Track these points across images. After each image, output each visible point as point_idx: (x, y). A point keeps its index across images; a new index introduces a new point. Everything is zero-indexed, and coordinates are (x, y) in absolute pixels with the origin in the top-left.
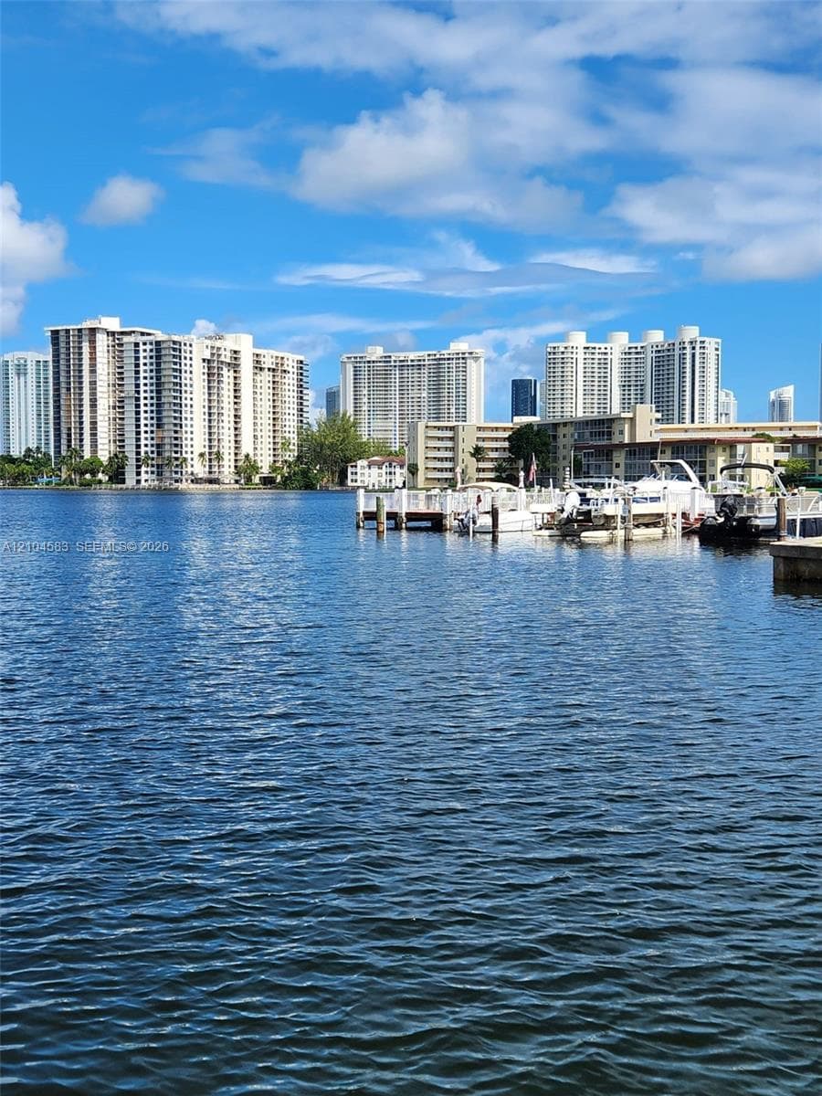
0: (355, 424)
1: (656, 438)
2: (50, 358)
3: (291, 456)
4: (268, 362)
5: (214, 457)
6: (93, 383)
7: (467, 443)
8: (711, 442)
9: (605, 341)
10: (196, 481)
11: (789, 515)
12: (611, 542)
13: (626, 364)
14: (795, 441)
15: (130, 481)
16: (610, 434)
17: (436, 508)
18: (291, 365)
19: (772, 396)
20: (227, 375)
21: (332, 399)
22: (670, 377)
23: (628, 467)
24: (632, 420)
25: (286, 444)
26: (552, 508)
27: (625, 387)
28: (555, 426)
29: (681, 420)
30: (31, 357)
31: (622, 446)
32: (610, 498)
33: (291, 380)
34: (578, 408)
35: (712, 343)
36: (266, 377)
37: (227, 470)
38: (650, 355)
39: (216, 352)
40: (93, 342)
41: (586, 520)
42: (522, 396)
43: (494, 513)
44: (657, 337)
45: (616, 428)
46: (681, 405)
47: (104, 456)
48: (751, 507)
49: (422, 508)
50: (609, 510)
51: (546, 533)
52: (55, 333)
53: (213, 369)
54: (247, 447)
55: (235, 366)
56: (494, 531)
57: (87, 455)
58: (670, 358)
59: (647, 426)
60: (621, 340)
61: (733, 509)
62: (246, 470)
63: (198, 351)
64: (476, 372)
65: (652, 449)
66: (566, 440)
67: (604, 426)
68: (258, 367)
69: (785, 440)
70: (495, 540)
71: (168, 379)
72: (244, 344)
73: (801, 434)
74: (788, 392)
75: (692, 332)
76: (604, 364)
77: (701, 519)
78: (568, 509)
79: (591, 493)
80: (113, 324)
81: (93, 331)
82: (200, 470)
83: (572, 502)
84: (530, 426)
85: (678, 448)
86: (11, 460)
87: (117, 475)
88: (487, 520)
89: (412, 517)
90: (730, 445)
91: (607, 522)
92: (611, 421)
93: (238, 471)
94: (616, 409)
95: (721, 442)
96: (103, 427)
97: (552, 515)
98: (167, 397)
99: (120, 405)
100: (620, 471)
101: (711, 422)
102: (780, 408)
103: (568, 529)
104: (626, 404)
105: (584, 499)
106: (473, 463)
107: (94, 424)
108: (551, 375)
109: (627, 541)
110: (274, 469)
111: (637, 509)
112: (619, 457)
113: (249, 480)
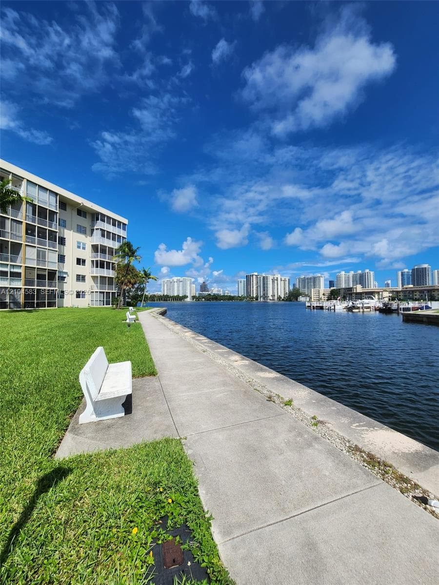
0: (299, 290)
1: (361, 291)
2: (246, 280)
3: (287, 296)
4: (283, 279)
5: (273, 296)
6: (253, 284)
7: (322, 292)
8: (374, 292)
9: (349, 273)
10: (270, 300)
11: (400, 307)
12: (359, 312)
13: (353, 277)
14: (393, 291)
15: (259, 300)
16: (351, 291)
17: (321, 305)
18: (287, 280)
19: (386, 282)
20: (276, 282)
21: (294, 285)
22: (363, 279)
23: (356, 297)
24: (356, 288)
25: (287, 293)
26: (346, 305)
27: (353, 281)
28: (340, 289)
29: (366, 288)
30: (242, 280)
31: (354, 293)
32: (358, 303)
33: (287, 282)
34: (343, 286)
35: (372, 273)
36: (283, 282)
37: (276, 297)
38: (358, 275)
39: (274, 278)
40: (253, 277)
41: (354, 307)
42: (331, 284)
43: (334, 306)
44: (360, 272)
45: (353, 289)
46: (366, 284)
47: (255, 296)
48: (391, 305)
49: (318, 305)
50: (359, 306)
51: (345, 310)
52: (247, 276)
53: (273, 281)
54: (279, 294)
55: (277, 280)
56: (334, 309)
57: (252, 296)
58: (363, 276)
59: (359, 289)
60: (352, 273)
61: (387, 306)
62: (279, 298)
63: (270, 278)
64: (322, 280)
65: (361, 293)
66: (342, 292)
67: (350, 289)
68: (281, 280)
69: (391, 291)
70: (335, 311)
71: (265, 283)
72: (279, 276)
73: (394, 290)
74: (389, 282)
75: (367, 271)
76: (348, 277)
77: (378, 307)
78: (350, 305)
79: (354, 302)
80: (256, 274)
81: (253, 275)
82: (271, 298)
83: (350, 304)
84: (334, 289)
85: (366, 293)
86: (240, 297)
87: (257, 299)
88: (333, 307)
89: (316, 307)
90: (378, 293)
91: (358, 308)
92: (351, 288)
93: (278, 298)
94: (351, 286)
95: (376, 292)
96: (254, 291)
97: (346, 307)
98: (265, 286)
99: (257, 287)
100: (354, 298)
101: (372, 288)
102: (388, 285)
103: (350, 309)
104: (353, 285)
105: (353, 304)
106: (323, 296)
107: (253, 291)
108: (337, 280)
109: (363, 312)
110: (284, 298)
111: (365, 305)
112: (354, 295)
113: (280, 300)
